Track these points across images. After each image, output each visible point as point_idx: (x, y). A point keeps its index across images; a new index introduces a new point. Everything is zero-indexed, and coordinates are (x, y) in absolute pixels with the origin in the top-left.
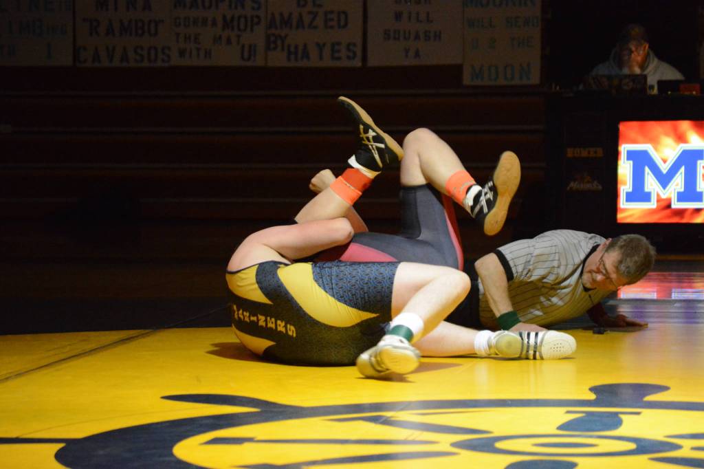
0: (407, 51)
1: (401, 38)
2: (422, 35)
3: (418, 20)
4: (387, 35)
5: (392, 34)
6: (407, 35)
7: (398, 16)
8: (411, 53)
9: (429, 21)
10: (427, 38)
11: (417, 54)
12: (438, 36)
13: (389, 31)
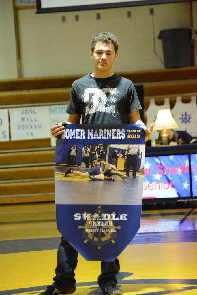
0: (28, 133)
1: (25, 128)
2: (33, 127)
3: (32, 121)
4: (19, 127)
5: (21, 127)
6: (27, 127)
7: (23, 119)
8: (30, 134)
9: (36, 120)
10: (36, 127)
11: (32, 134)
12: (40, 127)
13: (19, 125)
